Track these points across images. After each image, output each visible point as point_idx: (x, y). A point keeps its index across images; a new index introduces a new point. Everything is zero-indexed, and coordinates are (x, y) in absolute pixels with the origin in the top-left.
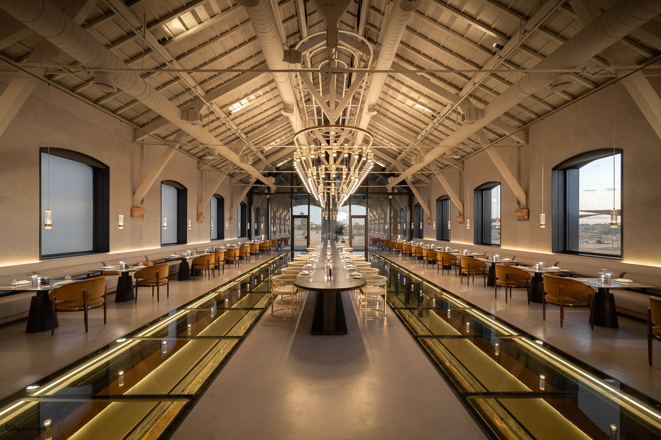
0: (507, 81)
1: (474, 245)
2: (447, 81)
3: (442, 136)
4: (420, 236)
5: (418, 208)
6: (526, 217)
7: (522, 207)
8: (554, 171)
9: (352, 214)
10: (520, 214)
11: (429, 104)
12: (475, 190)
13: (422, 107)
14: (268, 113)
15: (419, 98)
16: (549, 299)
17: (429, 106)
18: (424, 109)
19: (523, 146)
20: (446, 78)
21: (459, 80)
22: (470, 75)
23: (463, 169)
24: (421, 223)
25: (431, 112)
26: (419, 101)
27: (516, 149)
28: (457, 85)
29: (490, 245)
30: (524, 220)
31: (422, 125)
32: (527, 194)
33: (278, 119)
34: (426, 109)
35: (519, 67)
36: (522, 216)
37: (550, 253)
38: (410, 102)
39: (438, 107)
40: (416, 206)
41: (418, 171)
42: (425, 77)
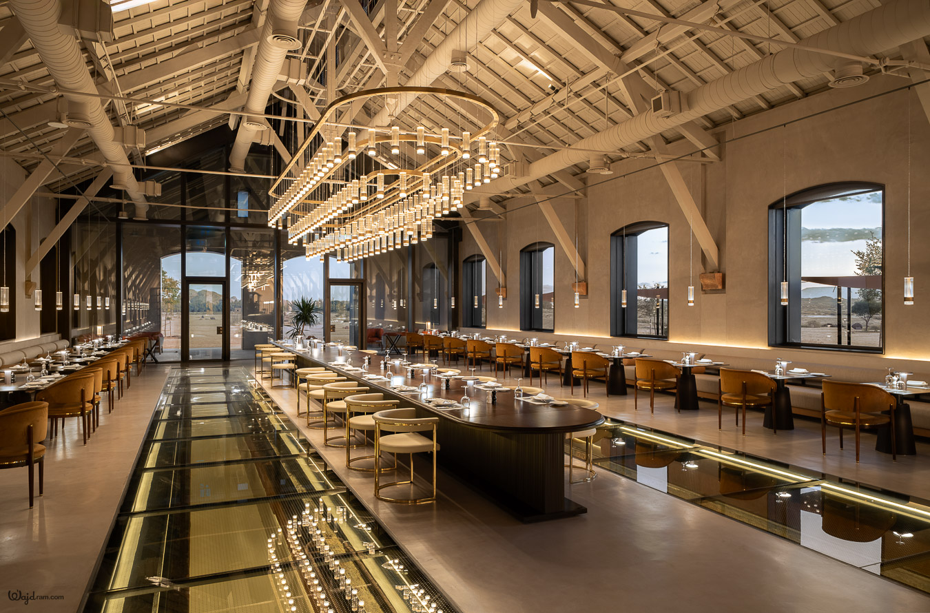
0: (709, 49)
1: (610, 337)
2: (600, 28)
3: (583, 130)
4: (475, 321)
5: (469, 265)
6: (720, 287)
7: (709, 269)
8: (770, 211)
9: (332, 276)
10: (708, 282)
11: (549, 63)
12: (612, 235)
13: (534, 67)
14: (182, 27)
15: (534, 49)
16: (831, 417)
17: (548, 67)
18: (537, 71)
19: (712, 162)
20: (600, 22)
21: (625, 30)
22: (647, 24)
23: (585, 195)
24: (476, 297)
25: (551, 79)
26: (532, 54)
27: (700, 166)
28: (618, 38)
29: (635, 336)
30: (715, 291)
31: (520, 102)
32: (720, 244)
33: (200, 44)
34: (541, 73)
35: (737, 29)
36: (712, 285)
37: (766, 347)
38: (511, 54)
39: (566, 73)
40: (465, 261)
41: (508, 192)
42: (565, 13)
